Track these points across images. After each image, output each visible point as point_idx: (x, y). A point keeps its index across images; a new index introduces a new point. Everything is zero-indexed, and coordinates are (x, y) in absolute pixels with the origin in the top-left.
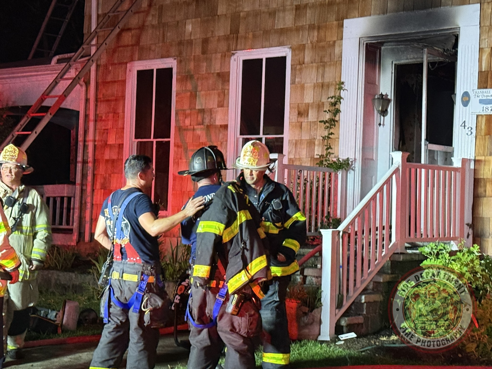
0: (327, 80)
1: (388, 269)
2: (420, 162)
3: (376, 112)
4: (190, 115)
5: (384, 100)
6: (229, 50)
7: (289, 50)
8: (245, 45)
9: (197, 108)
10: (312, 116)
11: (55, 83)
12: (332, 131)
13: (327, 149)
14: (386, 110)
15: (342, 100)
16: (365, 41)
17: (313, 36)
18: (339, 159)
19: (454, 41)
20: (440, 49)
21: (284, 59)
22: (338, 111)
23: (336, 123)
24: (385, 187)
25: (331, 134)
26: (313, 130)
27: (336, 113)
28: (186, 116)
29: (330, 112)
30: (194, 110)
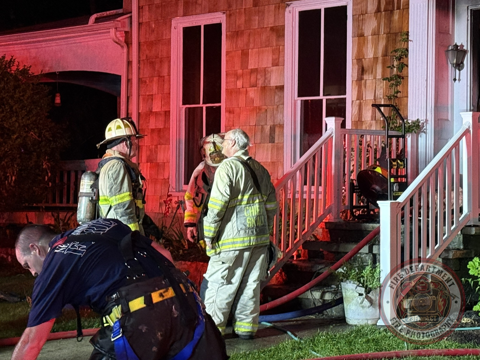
1: (460, 244)
4: (242, 75)
5: (459, 51)
6: (283, 1)
9: (250, 67)
14: (462, 63)
15: (409, 54)
18: (407, 120)
22: (403, 66)
23: (404, 79)
24: (454, 149)
25: (398, 92)
26: (379, 89)
27: (401, 68)
28: (237, 77)
29: (395, 67)
30: (247, 70)
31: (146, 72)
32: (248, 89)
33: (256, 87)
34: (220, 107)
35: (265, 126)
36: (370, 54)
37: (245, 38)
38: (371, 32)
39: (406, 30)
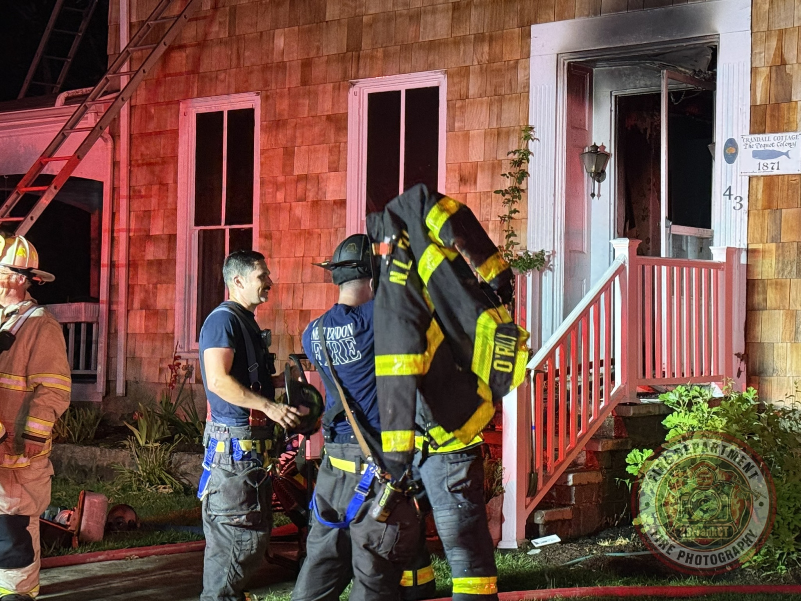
0: (505, 124)
1: (611, 431)
2: (659, 255)
3: (586, 174)
4: (284, 184)
5: (599, 154)
6: (345, 78)
7: (443, 76)
8: (372, 68)
9: (296, 173)
10: (483, 182)
11: (62, 136)
12: (515, 206)
13: (508, 236)
14: (603, 172)
15: (530, 157)
16: (565, 60)
17: (482, 53)
18: (527, 252)
19: (710, 57)
20: (687, 71)
21: (435, 91)
22: (524, 174)
23: (521, 193)
24: (603, 296)
25: (515, 211)
26: (485, 206)
27: (519, 177)
28: (277, 186)
29: (512, 176)
30: (291, 177)
32: (293, 204)
33: (305, 201)
34: (251, 229)
37: (289, 130)
39: (524, 123)
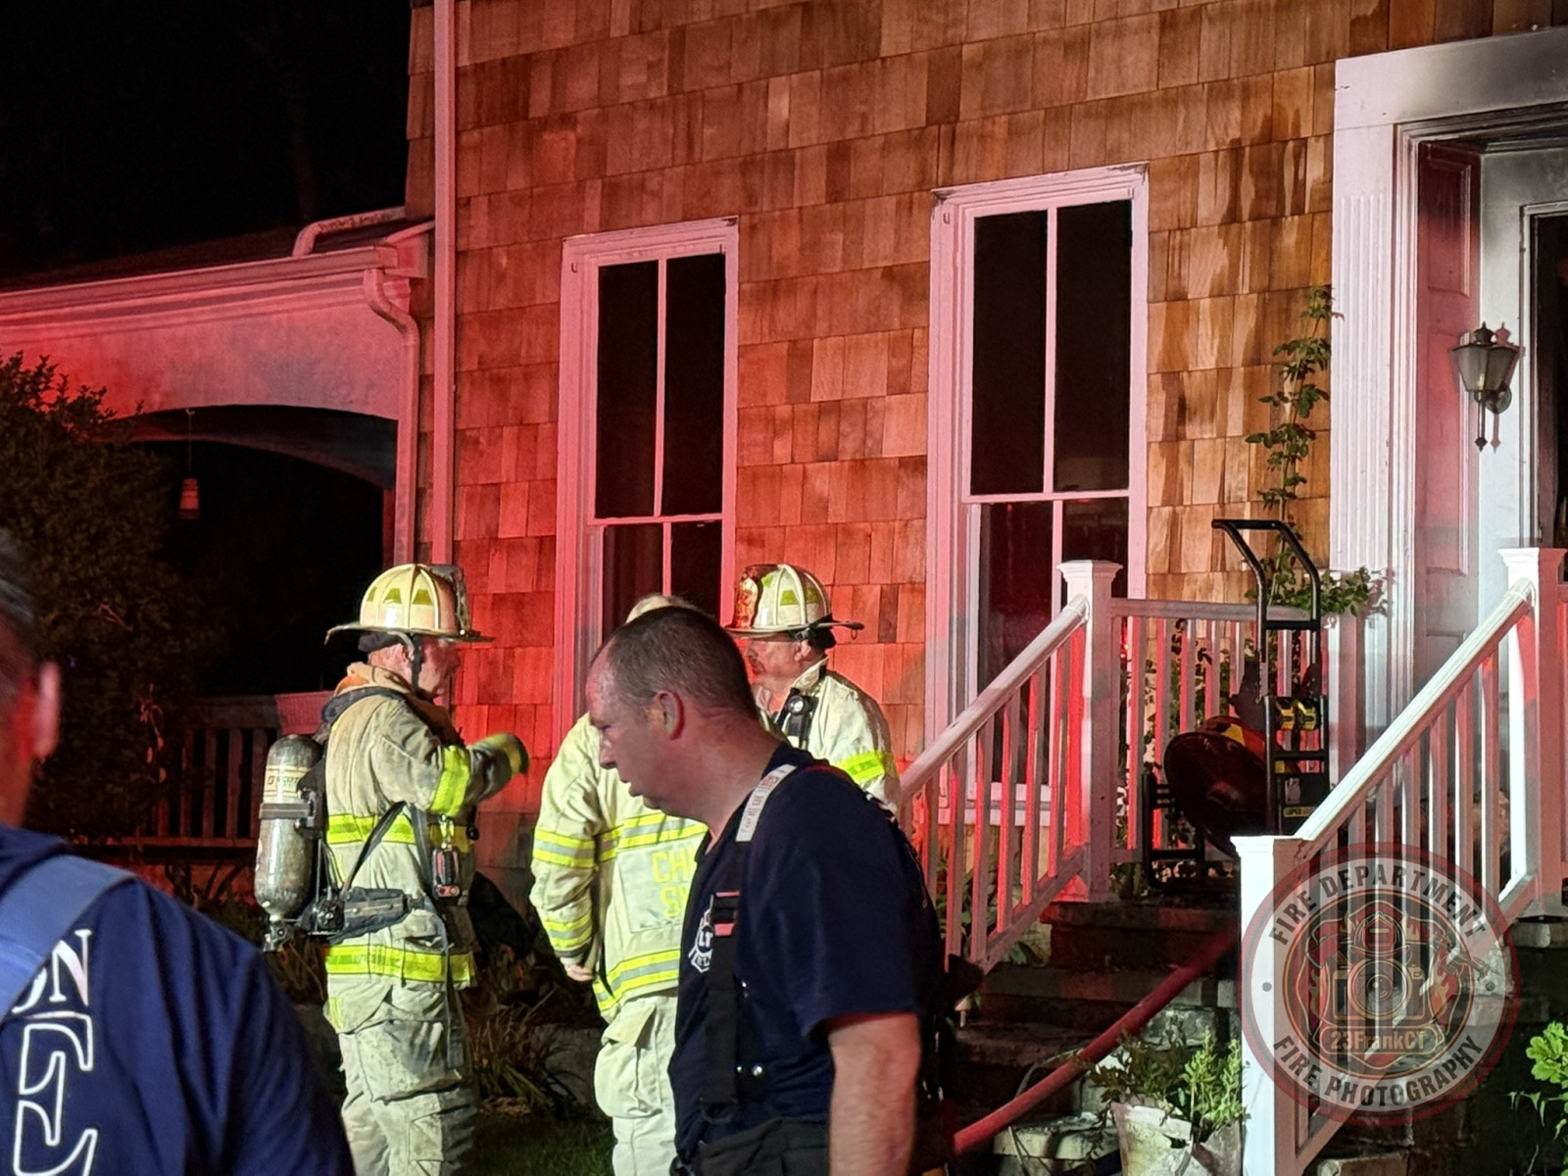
0: (1279, 284)
4: (790, 422)
5: (1494, 349)
6: (923, 184)
7: (1140, 177)
9: (816, 397)
14: (1505, 387)
16: (1415, 137)
17: (1227, 122)
18: (1328, 573)
21: (1123, 208)
23: (1316, 440)
24: (1480, 668)
25: (1296, 480)
26: (1236, 468)
27: (1304, 402)
28: (775, 427)
29: (1286, 400)
30: (804, 407)
31: (479, 410)
32: (810, 467)
33: (836, 460)
34: (718, 523)
35: (865, 588)
36: (1204, 355)
37: (802, 302)
38: (1208, 286)
39: (1321, 282)
